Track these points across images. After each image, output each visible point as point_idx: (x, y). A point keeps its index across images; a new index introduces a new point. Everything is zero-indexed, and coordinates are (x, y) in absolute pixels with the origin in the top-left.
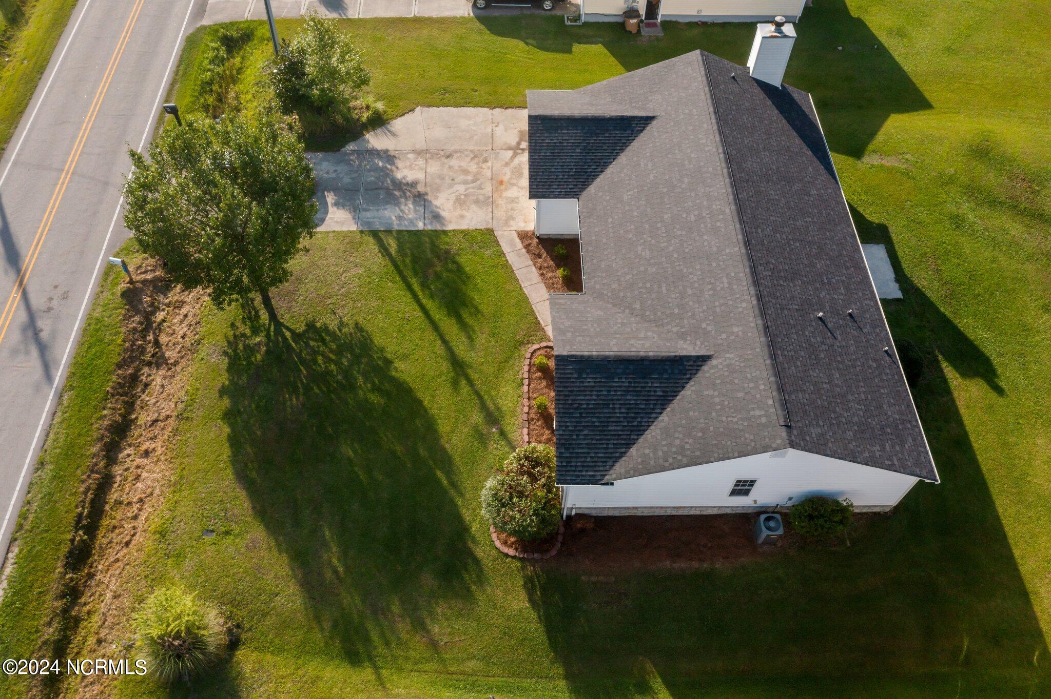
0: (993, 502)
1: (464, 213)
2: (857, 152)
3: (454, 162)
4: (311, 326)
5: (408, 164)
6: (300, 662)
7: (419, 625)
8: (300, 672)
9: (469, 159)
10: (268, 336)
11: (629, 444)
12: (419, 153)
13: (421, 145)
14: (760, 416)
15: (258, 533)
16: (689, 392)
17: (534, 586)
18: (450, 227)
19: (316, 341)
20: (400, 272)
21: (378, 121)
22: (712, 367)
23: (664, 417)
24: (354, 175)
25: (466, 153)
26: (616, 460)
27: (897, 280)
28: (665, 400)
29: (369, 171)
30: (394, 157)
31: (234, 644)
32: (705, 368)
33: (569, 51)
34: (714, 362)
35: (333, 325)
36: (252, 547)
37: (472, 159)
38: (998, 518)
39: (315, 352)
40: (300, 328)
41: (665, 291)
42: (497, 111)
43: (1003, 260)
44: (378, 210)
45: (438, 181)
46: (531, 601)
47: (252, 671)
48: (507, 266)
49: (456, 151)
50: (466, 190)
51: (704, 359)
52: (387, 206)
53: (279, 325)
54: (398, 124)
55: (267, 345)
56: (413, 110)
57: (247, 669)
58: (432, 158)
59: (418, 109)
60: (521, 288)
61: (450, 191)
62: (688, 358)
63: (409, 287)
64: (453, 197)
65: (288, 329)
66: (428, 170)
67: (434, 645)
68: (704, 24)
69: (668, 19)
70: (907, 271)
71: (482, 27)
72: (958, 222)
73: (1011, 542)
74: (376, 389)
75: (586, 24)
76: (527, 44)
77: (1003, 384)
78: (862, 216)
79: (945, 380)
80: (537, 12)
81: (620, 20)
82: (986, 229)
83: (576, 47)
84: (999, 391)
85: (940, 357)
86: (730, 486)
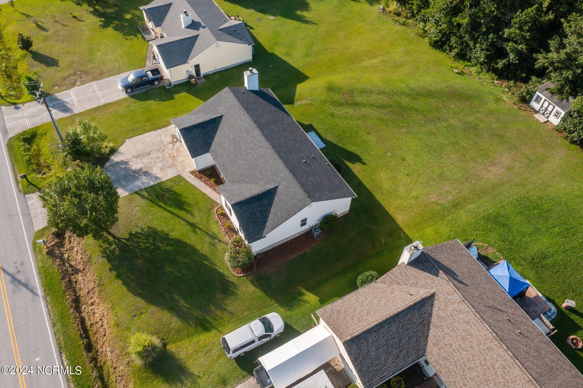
0: (375, 198)
1: (166, 173)
2: (292, 102)
3: (152, 156)
4: (131, 234)
5: (134, 163)
6: (190, 339)
7: (223, 310)
8: (192, 342)
9: (157, 152)
10: (116, 244)
11: (265, 223)
12: (136, 157)
13: (135, 154)
14: (300, 197)
15: (152, 308)
16: (276, 199)
17: (254, 282)
18: (163, 180)
19: (135, 238)
20: (154, 202)
21: (113, 151)
22: (280, 189)
23: (272, 210)
24: (115, 175)
25: (155, 151)
26: (264, 229)
27: (322, 141)
28: (270, 205)
29: (120, 171)
30: (127, 162)
31: (165, 345)
32: (278, 190)
33: (174, 99)
34: (280, 187)
35: (139, 231)
36: (153, 313)
37: (158, 152)
38: (378, 202)
39: (138, 242)
40: (127, 236)
41: (254, 172)
42: (158, 131)
43: (351, 123)
44: (133, 184)
45: (150, 165)
46: (255, 286)
47: (176, 349)
48: (192, 185)
49: (151, 151)
50: (162, 164)
51: (276, 188)
52: (136, 181)
53: (118, 239)
54: (122, 149)
55: (118, 247)
56: (125, 142)
57: (173, 350)
58: (142, 157)
59: (127, 140)
60: (201, 191)
61: (157, 166)
62: (272, 189)
63: (160, 206)
64: (159, 169)
65: (122, 239)
66: (144, 162)
67: (231, 313)
68: (219, 72)
69: (205, 74)
70: (324, 137)
71: (134, 100)
72: (333, 115)
73: (384, 207)
74: (168, 245)
75: (175, 86)
76: (156, 101)
77: (365, 161)
78: (303, 124)
79: (348, 167)
80: (153, 87)
81: (187, 80)
82: (342, 114)
83: (176, 96)
84: (364, 164)
85: (344, 161)
86: (300, 223)
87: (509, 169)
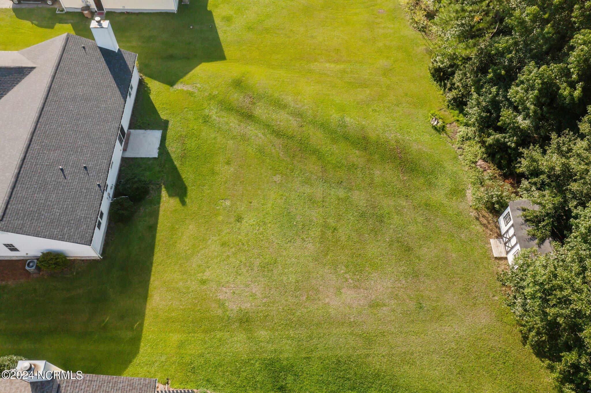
0: (153, 256)
2: (172, 82)
27: (160, 148)
33: (53, 28)
43: (219, 139)
68: (128, 13)
69: (110, 11)
72: (206, 120)
75: (67, 13)
76: (32, 23)
77: (187, 200)
83: (57, 26)
84: (184, 203)
87: (374, 305)
